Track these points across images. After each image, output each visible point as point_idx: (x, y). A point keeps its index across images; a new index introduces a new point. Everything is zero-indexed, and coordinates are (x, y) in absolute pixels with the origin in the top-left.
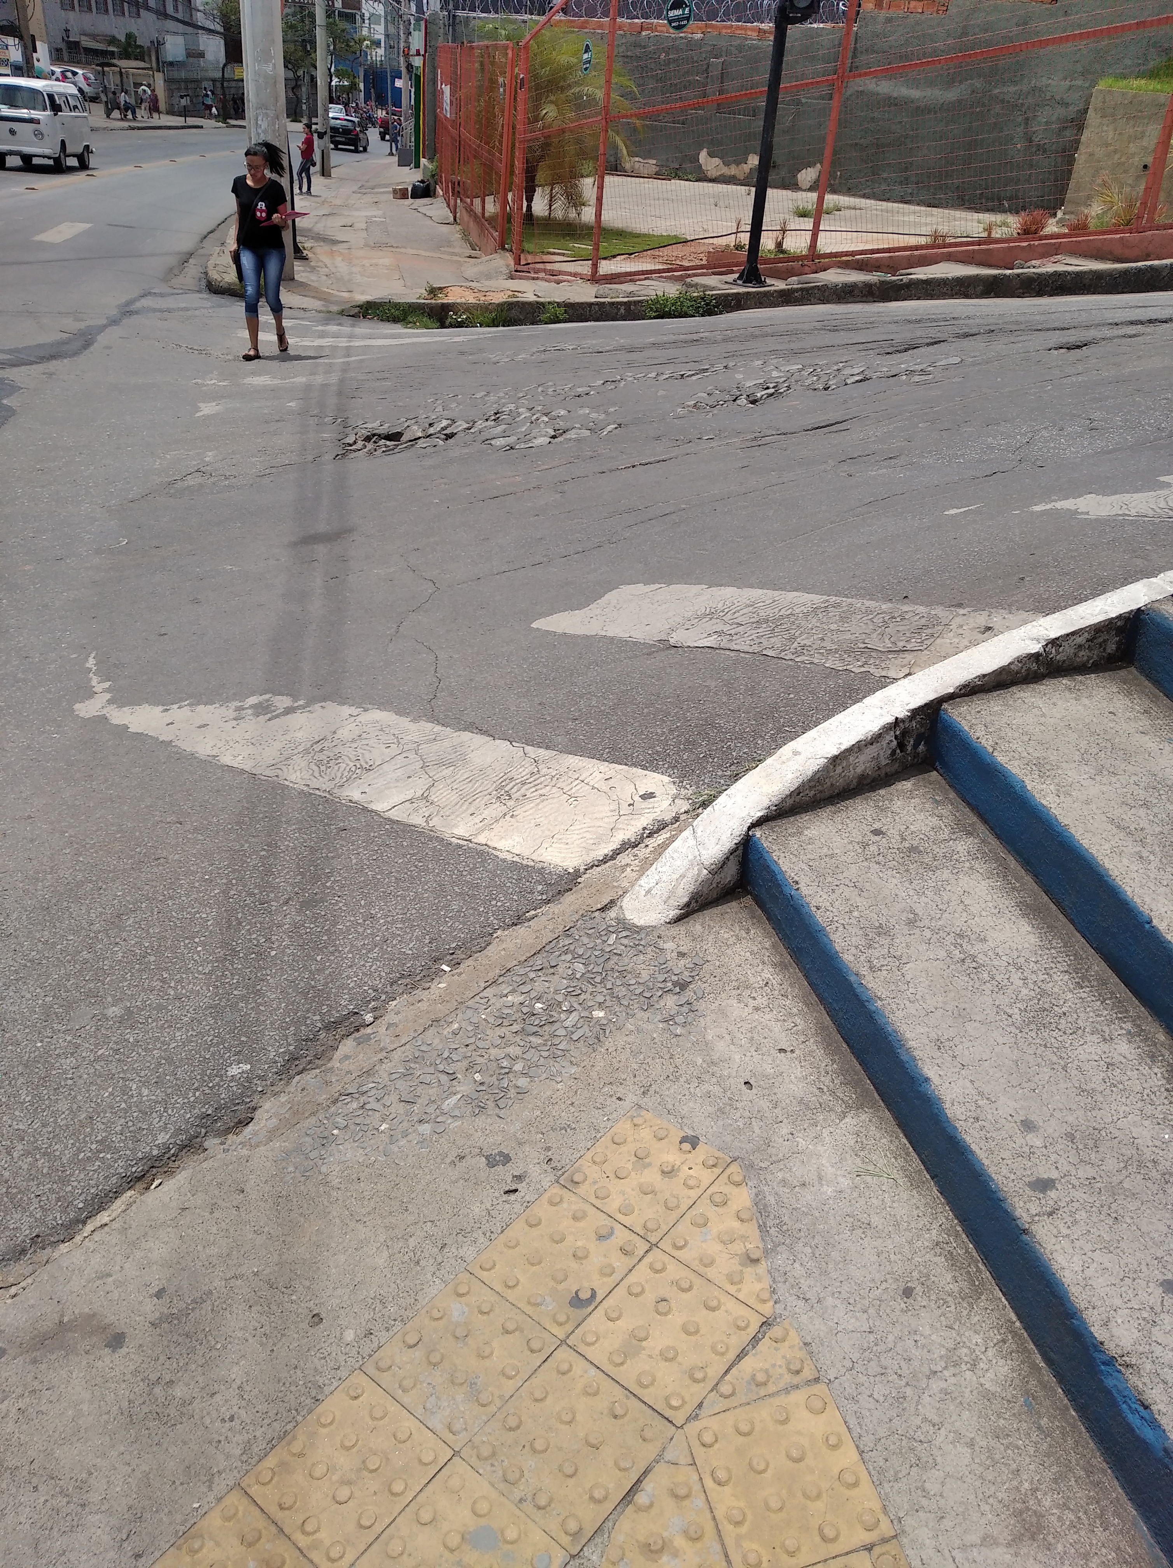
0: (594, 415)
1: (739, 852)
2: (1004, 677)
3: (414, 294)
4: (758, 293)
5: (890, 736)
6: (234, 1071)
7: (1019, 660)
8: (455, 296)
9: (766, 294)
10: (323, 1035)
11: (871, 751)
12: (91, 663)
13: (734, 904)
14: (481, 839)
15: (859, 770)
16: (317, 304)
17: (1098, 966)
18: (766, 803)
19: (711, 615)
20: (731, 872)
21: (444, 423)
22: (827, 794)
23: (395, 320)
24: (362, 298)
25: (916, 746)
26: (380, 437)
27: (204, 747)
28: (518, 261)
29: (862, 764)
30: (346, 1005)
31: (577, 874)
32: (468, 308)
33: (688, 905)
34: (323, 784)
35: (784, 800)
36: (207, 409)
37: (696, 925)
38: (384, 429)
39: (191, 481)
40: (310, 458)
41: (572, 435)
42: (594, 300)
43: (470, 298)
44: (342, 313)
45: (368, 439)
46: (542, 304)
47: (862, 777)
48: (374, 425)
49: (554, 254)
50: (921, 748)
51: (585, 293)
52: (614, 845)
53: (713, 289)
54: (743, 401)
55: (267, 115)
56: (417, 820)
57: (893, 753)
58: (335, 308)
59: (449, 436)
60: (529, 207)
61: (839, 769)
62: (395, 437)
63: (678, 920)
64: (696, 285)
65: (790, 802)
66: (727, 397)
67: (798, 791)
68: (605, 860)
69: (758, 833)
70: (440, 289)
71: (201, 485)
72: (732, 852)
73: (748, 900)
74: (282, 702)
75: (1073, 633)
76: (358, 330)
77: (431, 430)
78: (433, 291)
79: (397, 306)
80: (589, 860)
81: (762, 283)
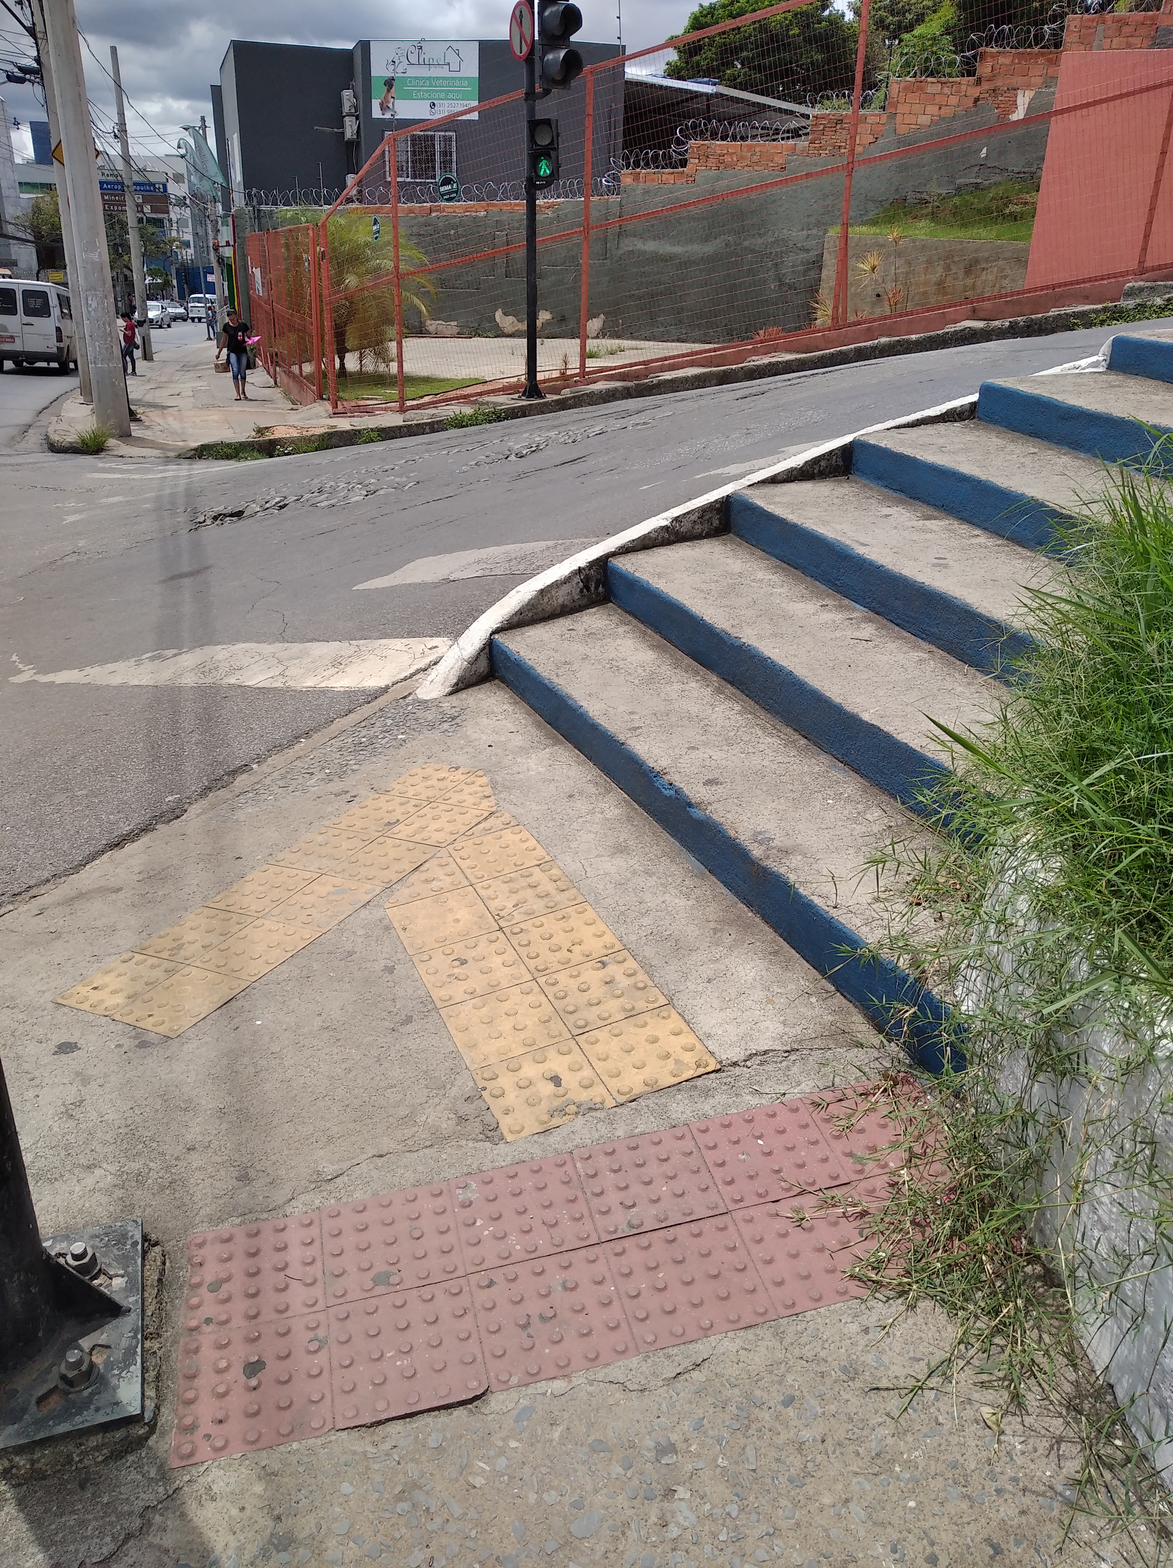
0: (397, 479)
1: (487, 650)
2: (647, 542)
3: (244, 434)
4: (539, 404)
5: (577, 579)
6: (170, 798)
7: (655, 530)
8: (279, 433)
9: (545, 403)
10: (226, 778)
11: (566, 588)
12: (14, 658)
13: (488, 684)
14: (323, 685)
15: (560, 601)
16: (156, 452)
17: (688, 660)
18: (501, 619)
19: (479, 562)
20: (483, 666)
21: (278, 499)
22: (541, 616)
23: (228, 457)
24: (195, 444)
25: (597, 588)
26: (225, 515)
27: (116, 680)
28: (335, 406)
29: (561, 597)
30: (239, 762)
31: (387, 688)
32: (292, 441)
33: (457, 684)
34: (209, 680)
35: (511, 617)
36: (71, 519)
37: (463, 695)
38: (229, 510)
39: (68, 559)
40: (169, 534)
41: (382, 492)
42: (402, 423)
43: (295, 433)
44: (179, 457)
45: (215, 518)
46: (359, 431)
47: (563, 606)
48: (220, 509)
49: (368, 399)
50: (601, 589)
51: (394, 420)
52: (412, 670)
53: (502, 404)
54: (513, 458)
55: (96, 296)
56: (278, 684)
57: (581, 591)
58: (172, 454)
59: (281, 507)
60: (342, 364)
61: (546, 599)
62: (239, 514)
63: (451, 693)
64: (487, 403)
65: (516, 619)
66: (501, 456)
67: (520, 612)
68: (405, 679)
69: (496, 636)
70: (266, 428)
71: (78, 560)
72: (482, 650)
73: (497, 681)
74: (170, 652)
75: (688, 513)
76: (195, 466)
77: (268, 505)
78: (260, 431)
79: (229, 445)
80: (395, 680)
81: (541, 397)
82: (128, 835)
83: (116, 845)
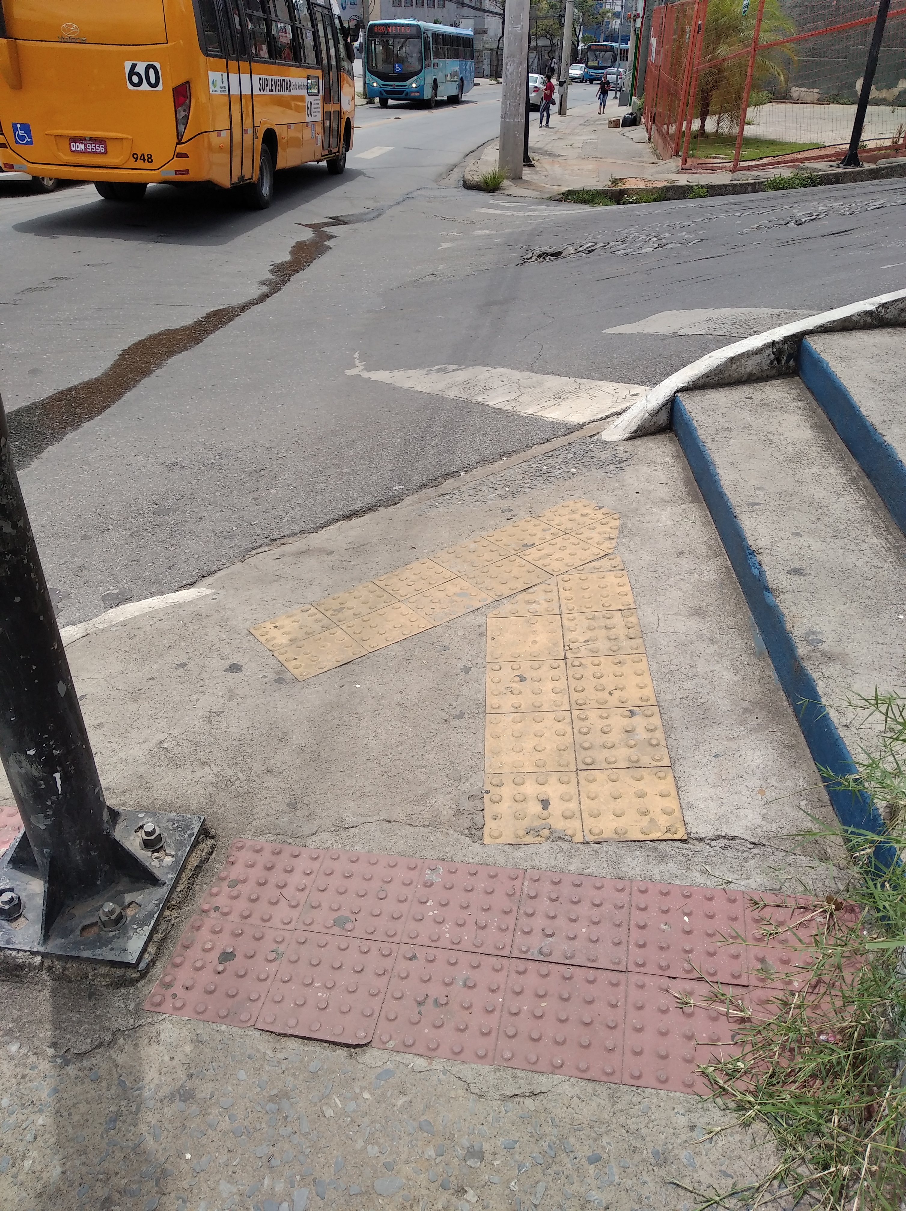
0: (687, 236)
1: (669, 406)
2: (848, 324)
3: (600, 184)
4: (853, 172)
5: (769, 351)
6: (397, 488)
7: (858, 314)
8: (629, 185)
9: (859, 173)
10: (440, 479)
11: (756, 359)
12: (357, 354)
13: (663, 435)
14: (539, 414)
15: (749, 370)
16: (535, 194)
18: (687, 380)
19: (708, 321)
20: (663, 418)
21: (590, 244)
22: (727, 381)
23: (585, 202)
24: (565, 189)
25: (788, 361)
26: (548, 254)
27: (407, 385)
28: (685, 162)
29: (750, 366)
30: (453, 469)
31: (584, 424)
32: (636, 191)
33: (636, 431)
34: (465, 396)
35: (698, 379)
36: (445, 246)
37: (638, 442)
38: (553, 250)
39: (427, 279)
40: (501, 266)
41: (669, 246)
42: (729, 182)
43: (641, 185)
44: (550, 199)
45: (540, 256)
46: (691, 187)
47: (750, 374)
48: (546, 248)
49: (715, 158)
50: (791, 363)
51: (724, 178)
52: (608, 413)
53: (820, 170)
54: (792, 224)
56: (509, 408)
57: (772, 363)
58: (547, 196)
59: (590, 252)
60: (703, 126)
61: (734, 367)
62: (557, 255)
63: (629, 439)
64: (806, 169)
65: (702, 381)
66: (781, 222)
67: (707, 375)
68: (600, 420)
69: (680, 395)
70: (621, 179)
71: (433, 281)
72: (664, 405)
73: (672, 434)
74: (452, 367)
75: (897, 301)
76: (558, 208)
77: (580, 249)
78: (615, 182)
79: (588, 192)
80: (592, 419)
81: (857, 164)
82: (357, 511)
83: (348, 517)
